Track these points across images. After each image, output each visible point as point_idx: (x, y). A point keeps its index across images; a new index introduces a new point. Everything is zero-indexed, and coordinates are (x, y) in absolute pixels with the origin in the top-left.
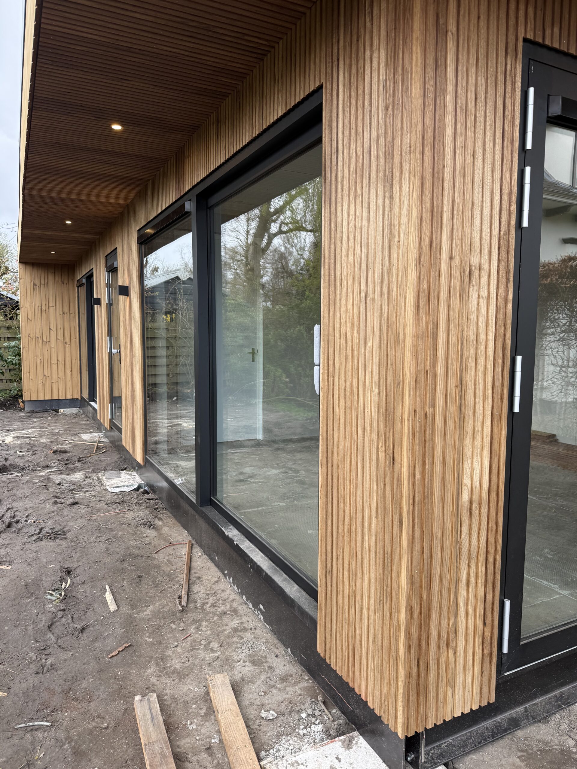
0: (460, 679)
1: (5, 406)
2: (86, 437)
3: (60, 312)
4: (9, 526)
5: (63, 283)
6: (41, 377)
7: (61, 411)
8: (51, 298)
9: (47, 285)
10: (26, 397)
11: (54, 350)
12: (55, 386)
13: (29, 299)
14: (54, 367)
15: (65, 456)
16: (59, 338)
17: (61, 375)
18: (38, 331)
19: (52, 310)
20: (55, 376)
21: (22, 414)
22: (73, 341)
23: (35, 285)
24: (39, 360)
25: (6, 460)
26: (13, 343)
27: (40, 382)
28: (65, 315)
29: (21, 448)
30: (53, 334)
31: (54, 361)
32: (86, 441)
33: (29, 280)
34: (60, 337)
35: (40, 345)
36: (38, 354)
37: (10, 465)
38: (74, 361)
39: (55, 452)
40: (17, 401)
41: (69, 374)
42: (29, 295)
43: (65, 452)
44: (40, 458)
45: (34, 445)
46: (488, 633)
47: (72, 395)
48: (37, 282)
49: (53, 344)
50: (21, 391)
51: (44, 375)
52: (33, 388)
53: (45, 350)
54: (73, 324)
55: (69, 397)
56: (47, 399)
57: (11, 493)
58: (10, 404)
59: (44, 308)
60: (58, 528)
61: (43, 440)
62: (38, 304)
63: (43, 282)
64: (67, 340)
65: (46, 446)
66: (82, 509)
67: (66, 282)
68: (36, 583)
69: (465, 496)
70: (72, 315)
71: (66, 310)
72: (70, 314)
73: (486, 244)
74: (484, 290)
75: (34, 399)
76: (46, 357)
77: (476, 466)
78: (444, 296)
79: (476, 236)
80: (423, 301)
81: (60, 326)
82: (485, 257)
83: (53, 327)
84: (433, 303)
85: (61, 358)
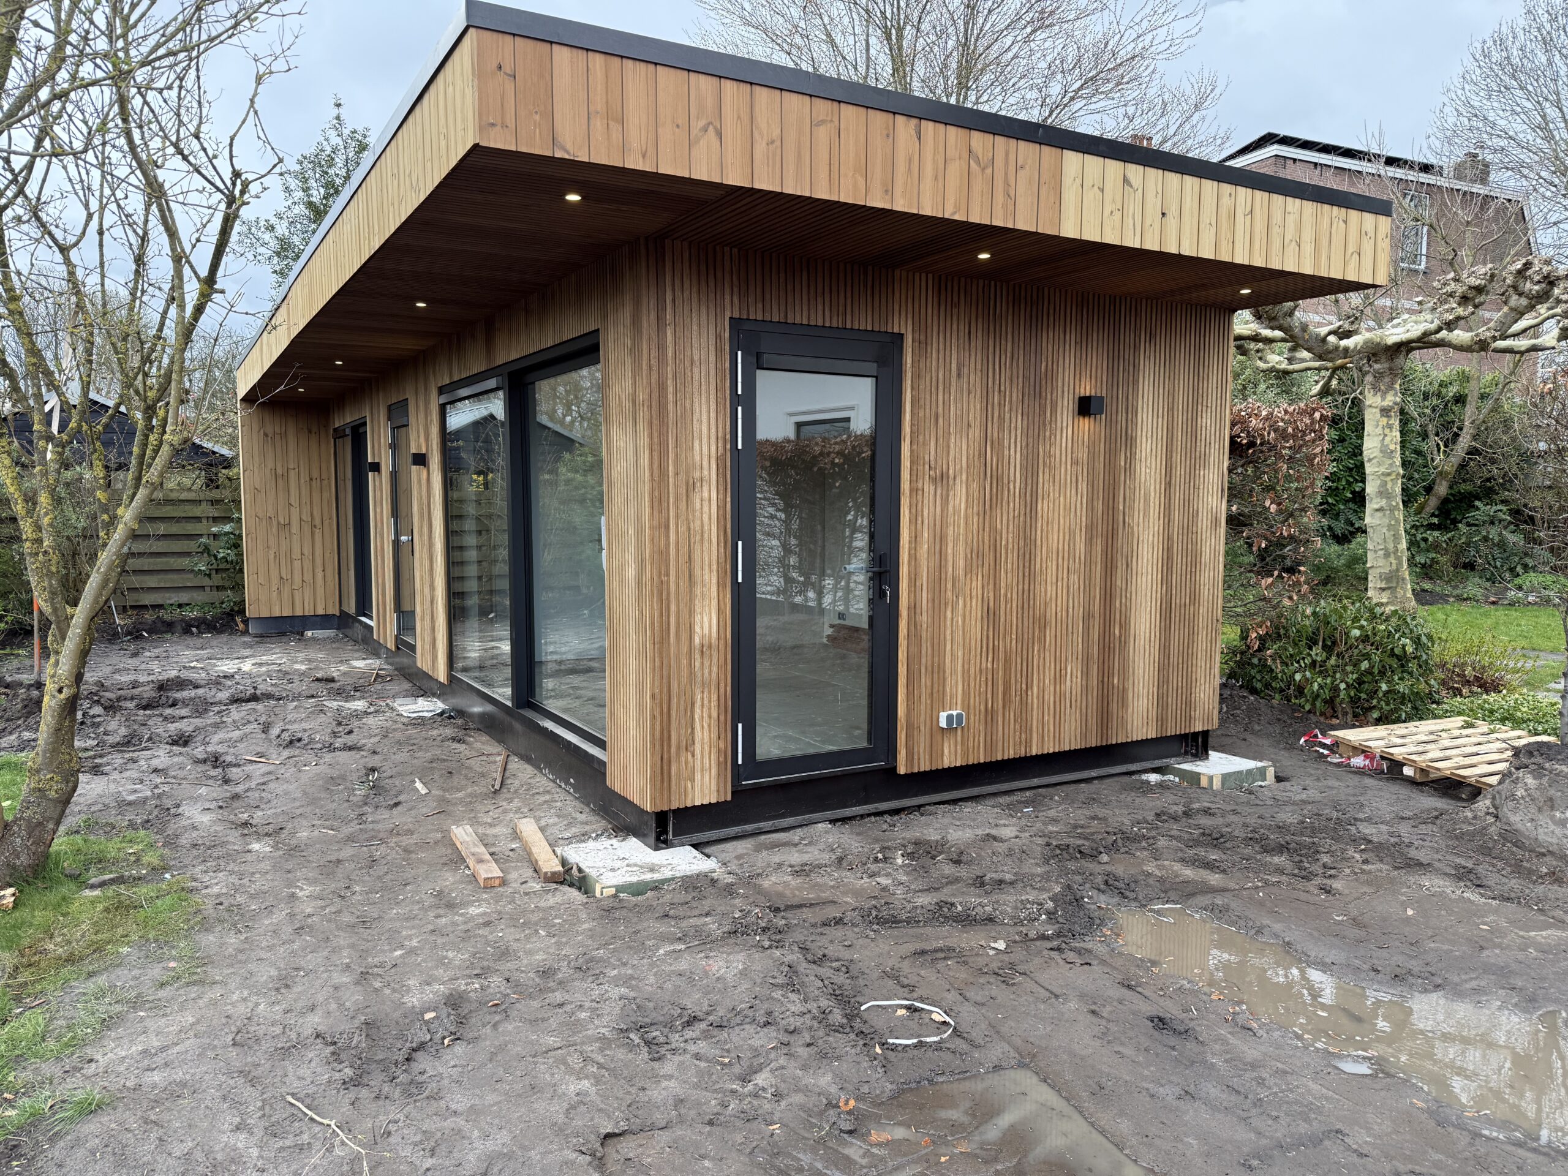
0: (698, 776)
1: (215, 628)
2: (358, 663)
3: (304, 478)
4: (291, 743)
5: (310, 431)
6: (275, 581)
7: (308, 633)
8: (292, 456)
9: (284, 435)
10: (251, 612)
11: (296, 538)
12: (298, 594)
13: (256, 459)
14: (297, 564)
15: (334, 684)
16: (304, 518)
17: (308, 577)
18: (270, 509)
19: (292, 473)
20: (297, 579)
21: (243, 639)
22: (326, 523)
23: (266, 435)
24: (272, 553)
25: (255, 688)
26: (227, 528)
27: (274, 588)
28: (314, 482)
29: (270, 676)
30: (295, 512)
31: (296, 554)
32: (359, 668)
33: (255, 427)
34: (306, 517)
35: (274, 529)
36: (271, 543)
37: (264, 694)
38: (327, 555)
39: (319, 680)
40: (235, 619)
41: (320, 574)
42: (256, 453)
43: (333, 680)
44: (300, 687)
45: (287, 673)
46: (722, 746)
47: (325, 609)
48: (269, 430)
49: (295, 528)
50: (242, 602)
51: (281, 578)
52: (263, 598)
53: (282, 538)
54: (326, 495)
55: (320, 612)
56: (285, 615)
58: (222, 625)
59: (279, 471)
61: (298, 667)
62: (270, 465)
63: (278, 430)
64: (318, 522)
65: (303, 674)
67: (314, 430)
69: (697, 641)
70: (325, 482)
71: (315, 475)
72: (322, 480)
73: (705, 463)
74: (706, 495)
75: (265, 614)
76: (283, 548)
77: (706, 620)
78: (672, 500)
79: (697, 458)
80: (656, 504)
81: (305, 499)
82: (706, 472)
83: (294, 500)
84: (664, 504)
85: (307, 551)
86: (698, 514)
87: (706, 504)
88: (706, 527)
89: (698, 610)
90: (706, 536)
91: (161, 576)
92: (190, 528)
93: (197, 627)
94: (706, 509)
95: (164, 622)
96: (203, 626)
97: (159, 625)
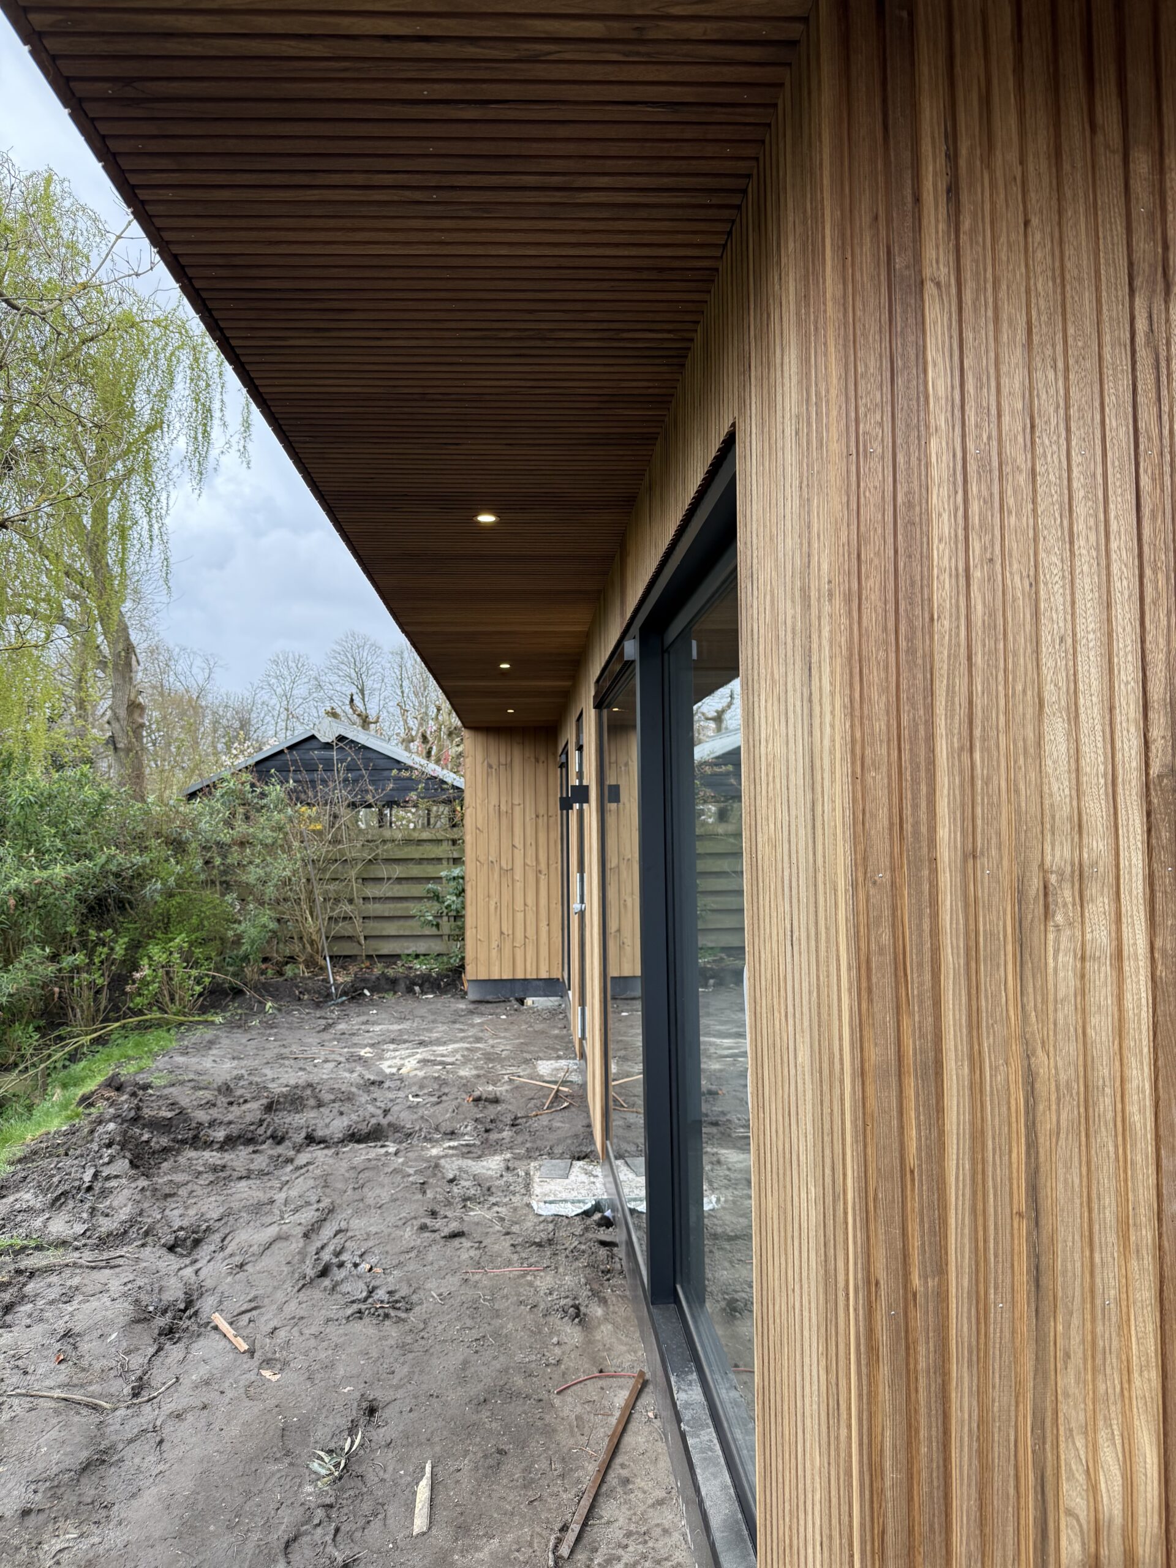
1: (439, 987)
2: (545, 1067)
3: (530, 815)
4: (324, 1273)
5: (537, 760)
6: (495, 935)
7: (529, 1001)
8: (517, 789)
9: (510, 766)
10: (471, 973)
11: (519, 885)
12: (519, 953)
13: (479, 793)
14: (520, 916)
15: (492, 1111)
16: (528, 862)
17: (531, 932)
18: (492, 850)
19: (518, 811)
20: (519, 935)
21: (462, 1005)
22: (552, 867)
23: (490, 766)
24: (493, 903)
25: (386, 1112)
26: (455, 871)
27: (494, 944)
28: (540, 820)
29: (422, 1087)
30: (519, 854)
31: (519, 905)
32: (541, 1078)
33: (480, 757)
34: (530, 861)
35: (496, 876)
36: (492, 892)
37: (390, 1125)
38: (553, 906)
39: (478, 1100)
40: (460, 977)
41: (544, 929)
42: (479, 786)
43: (496, 1101)
44: (444, 1115)
45: (445, 1083)
47: (549, 971)
48: (494, 761)
49: (518, 876)
50: (463, 959)
51: (502, 933)
52: (482, 956)
53: (504, 886)
54: (552, 835)
55: (544, 975)
56: (505, 977)
57: (357, 1195)
58: (447, 984)
59: (503, 808)
60: (404, 1291)
61: (465, 1072)
62: (494, 801)
63: (503, 761)
64: (543, 866)
65: (466, 1086)
66: (465, 1250)
67: (542, 758)
68: (305, 1428)
70: (552, 820)
71: (542, 811)
72: (549, 817)
73: (1096, 809)
74: (1100, 935)
75: (483, 976)
76: (506, 897)
77: (1109, 1458)
78: (951, 959)
79: (1060, 789)
80: (883, 981)
81: (530, 839)
82: (1098, 845)
83: (518, 841)
84: (918, 981)
85: (531, 901)
86: (1066, 1014)
87: (1102, 974)
88: (1104, 1070)
89: (1072, 1413)
90: (1105, 1104)
91: (401, 922)
92: (430, 870)
93: (421, 986)
94: (1102, 995)
95: (387, 979)
96: (427, 985)
97: (383, 982)
